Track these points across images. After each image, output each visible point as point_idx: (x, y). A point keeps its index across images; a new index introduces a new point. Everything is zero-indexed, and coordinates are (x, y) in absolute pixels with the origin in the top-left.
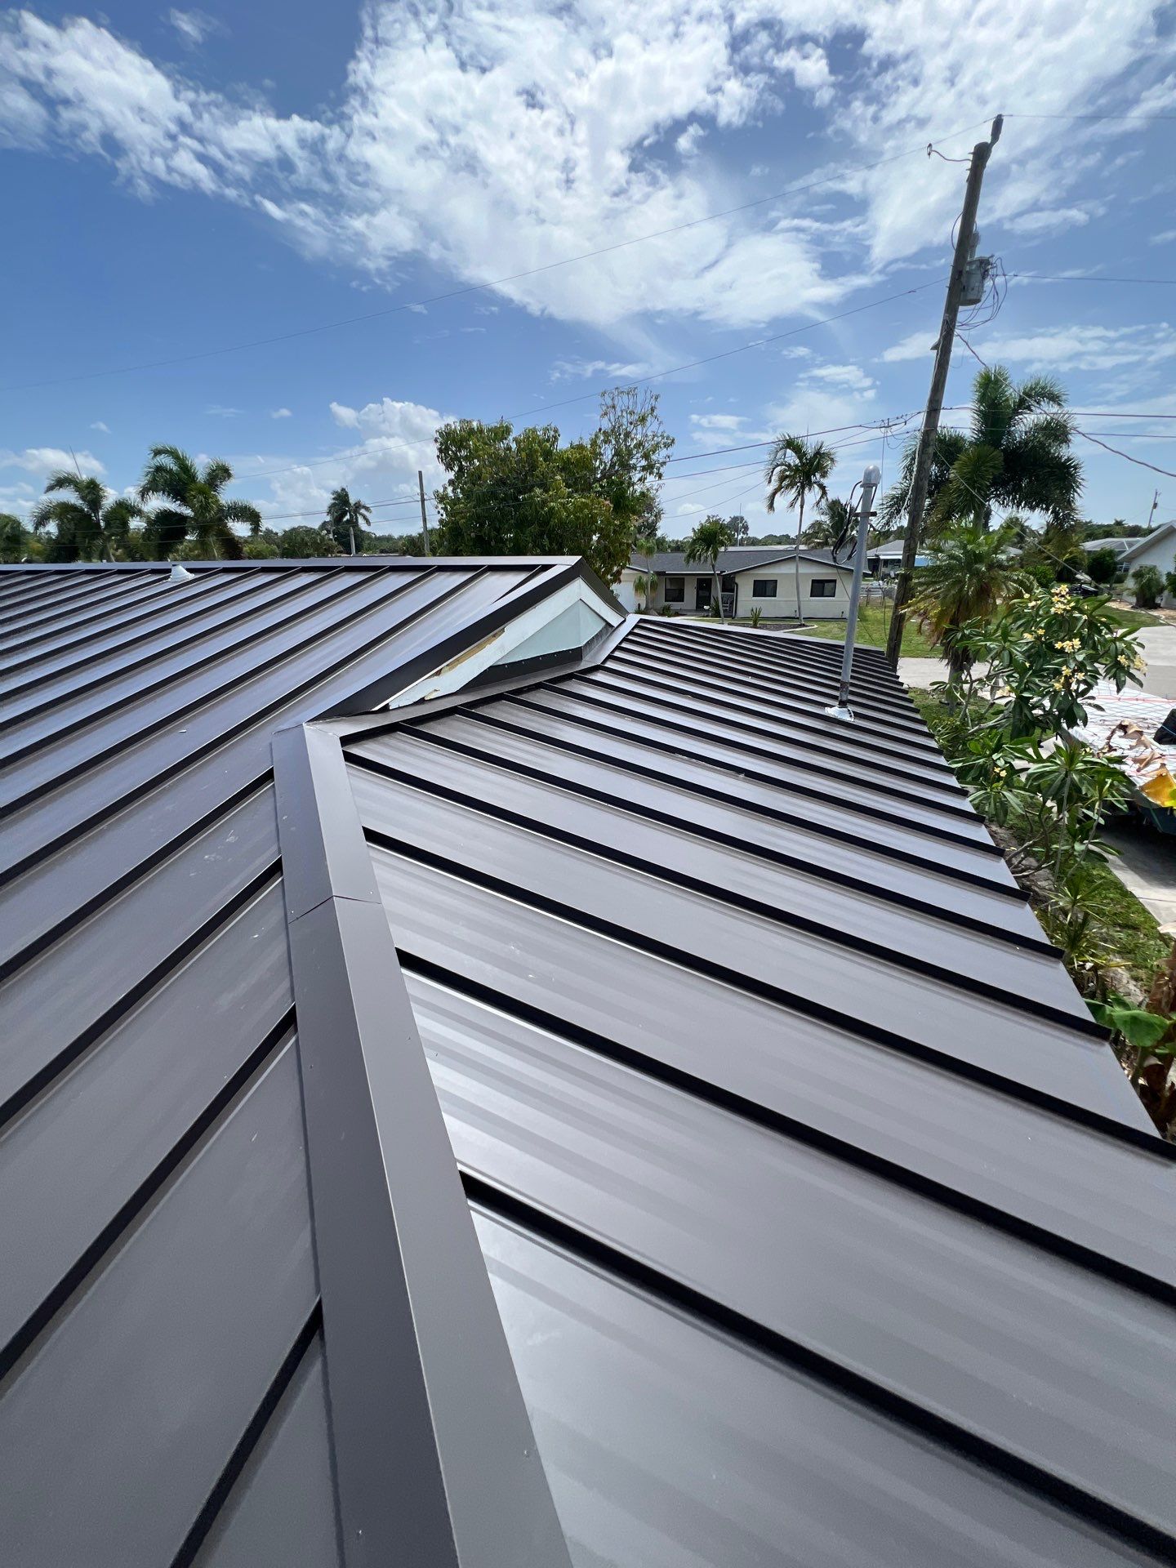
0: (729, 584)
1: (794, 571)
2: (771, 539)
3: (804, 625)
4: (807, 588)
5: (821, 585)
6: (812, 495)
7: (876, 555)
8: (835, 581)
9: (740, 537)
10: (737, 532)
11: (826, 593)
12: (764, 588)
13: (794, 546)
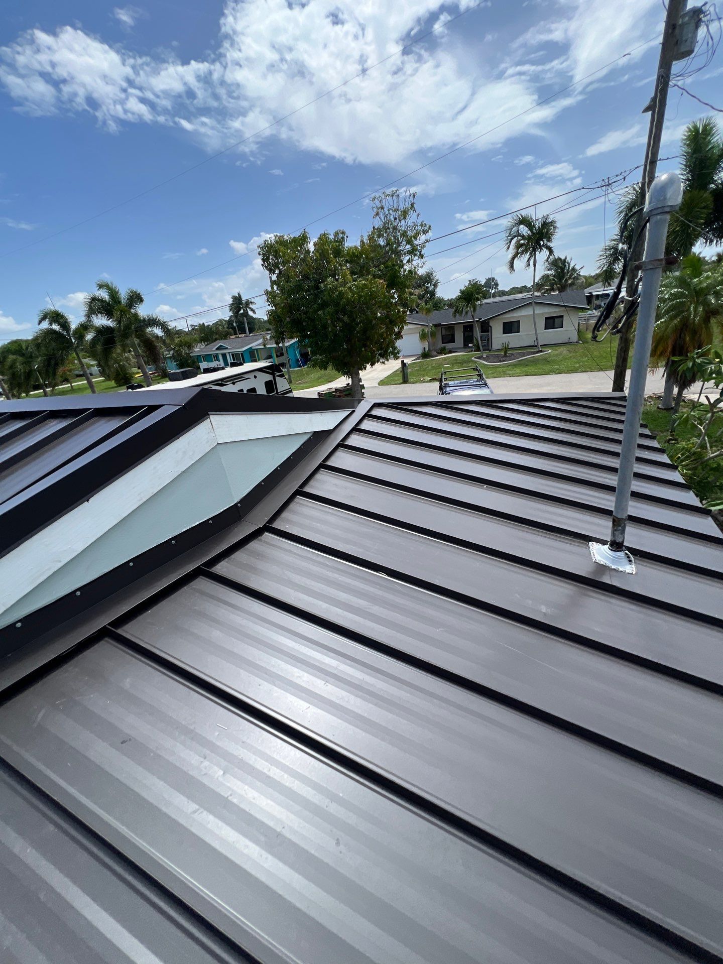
0: (485, 327)
1: (531, 313)
2: (515, 290)
3: (541, 351)
4: (541, 323)
5: (552, 320)
6: (542, 256)
7: (590, 293)
8: (562, 317)
9: (493, 291)
10: (490, 288)
11: (556, 325)
12: (510, 327)
13: (531, 293)
